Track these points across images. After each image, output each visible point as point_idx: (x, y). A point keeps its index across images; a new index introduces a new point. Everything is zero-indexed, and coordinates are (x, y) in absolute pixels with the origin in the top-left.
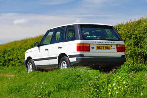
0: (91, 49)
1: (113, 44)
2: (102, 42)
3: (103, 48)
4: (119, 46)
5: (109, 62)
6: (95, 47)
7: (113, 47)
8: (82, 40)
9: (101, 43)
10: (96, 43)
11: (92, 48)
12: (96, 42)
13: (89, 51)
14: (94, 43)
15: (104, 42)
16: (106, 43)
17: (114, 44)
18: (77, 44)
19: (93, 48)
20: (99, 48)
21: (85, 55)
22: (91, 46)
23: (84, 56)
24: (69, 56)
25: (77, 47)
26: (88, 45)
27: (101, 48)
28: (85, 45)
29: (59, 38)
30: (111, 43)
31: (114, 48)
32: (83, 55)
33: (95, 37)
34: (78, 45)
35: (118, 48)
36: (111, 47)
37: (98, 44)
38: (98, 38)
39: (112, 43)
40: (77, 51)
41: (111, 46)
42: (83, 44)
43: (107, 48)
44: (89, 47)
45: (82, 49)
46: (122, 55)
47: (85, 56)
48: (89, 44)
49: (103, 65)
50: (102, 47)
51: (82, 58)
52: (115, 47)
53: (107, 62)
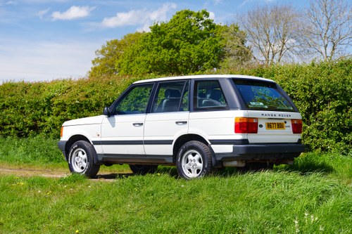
0: (259, 129)
2: (275, 115)
3: (275, 125)
4: (295, 122)
6: (264, 124)
8: (246, 111)
9: (273, 117)
10: (266, 117)
11: (259, 126)
12: (266, 115)
13: (256, 132)
14: (264, 117)
15: (277, 114)
16: (280, 117)
17: (289, 118)
18: (236, 118)
19: (261, 126)
20: (269, 126)
22: (259, 123)
23: (248, 143)
24: (210, 140)
25: (236, 123)
26: (255, 121)
27: (272, 126)
28: (250, 121)
29: (165, 101)
31: (289, 127)
32: (247, 140)
33: (261, 104)
34: (238, 121)
35: (293, 125)
37: (269, 119)
38: (266, 107)
39: (287, 116)
40: (236, 132)
41: (286, 122)
42: (249, 118)
43: (280, 126)
44: (256, 124)
45: (245, 129)
46: (299, 140)
47: (250, 142)
48: (257, 119)
50: (273, 124)
51: (247, 147)
52: (289, 123)
53: (281, 154)
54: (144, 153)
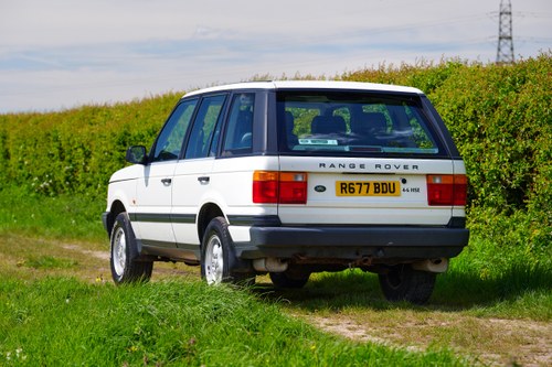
0: (312, 194)
1: (411, 171)
2: (362, 166)
3: (364, 187)
4: (438, 181)
5: (390, 246)
6: (331, 184)
7: (411, 184)
8: (275, 158)
9: (357, 169)
10: (332, 170)
11: (316, 189)
12: (332, 166)
13: (302, 200)
14: (327, 169)
15: (370, 163)
16: (378, 170)
17: (415, 171)
18: (256, 173)
20: (346, 188)
21: (284, 220)
22: (313, 183)
23: (279, 224)
25: (255, 182)
26: (300, 179)
27: (357, 188)
28: (284, 178)
30: (401, 170)
31: (418, 190)
32: (277, 217)
33: (332, 142)
34: (257, 179)
35: (432, 188)
36: (403, 186)
37: (344, 173)
39: (405, 167)
40: (255, 201)
41: (404, 181)
42: (279, 173)
43: (384, 189)
44: (304, 185)
45: (272, 194)
46: (453, 219)
48: (305, 174)
49: (366, 260)
50: (361, 184)
51: (274, 232)
52: (423, 185)
53: (380, 248)
54: (174, 241)
